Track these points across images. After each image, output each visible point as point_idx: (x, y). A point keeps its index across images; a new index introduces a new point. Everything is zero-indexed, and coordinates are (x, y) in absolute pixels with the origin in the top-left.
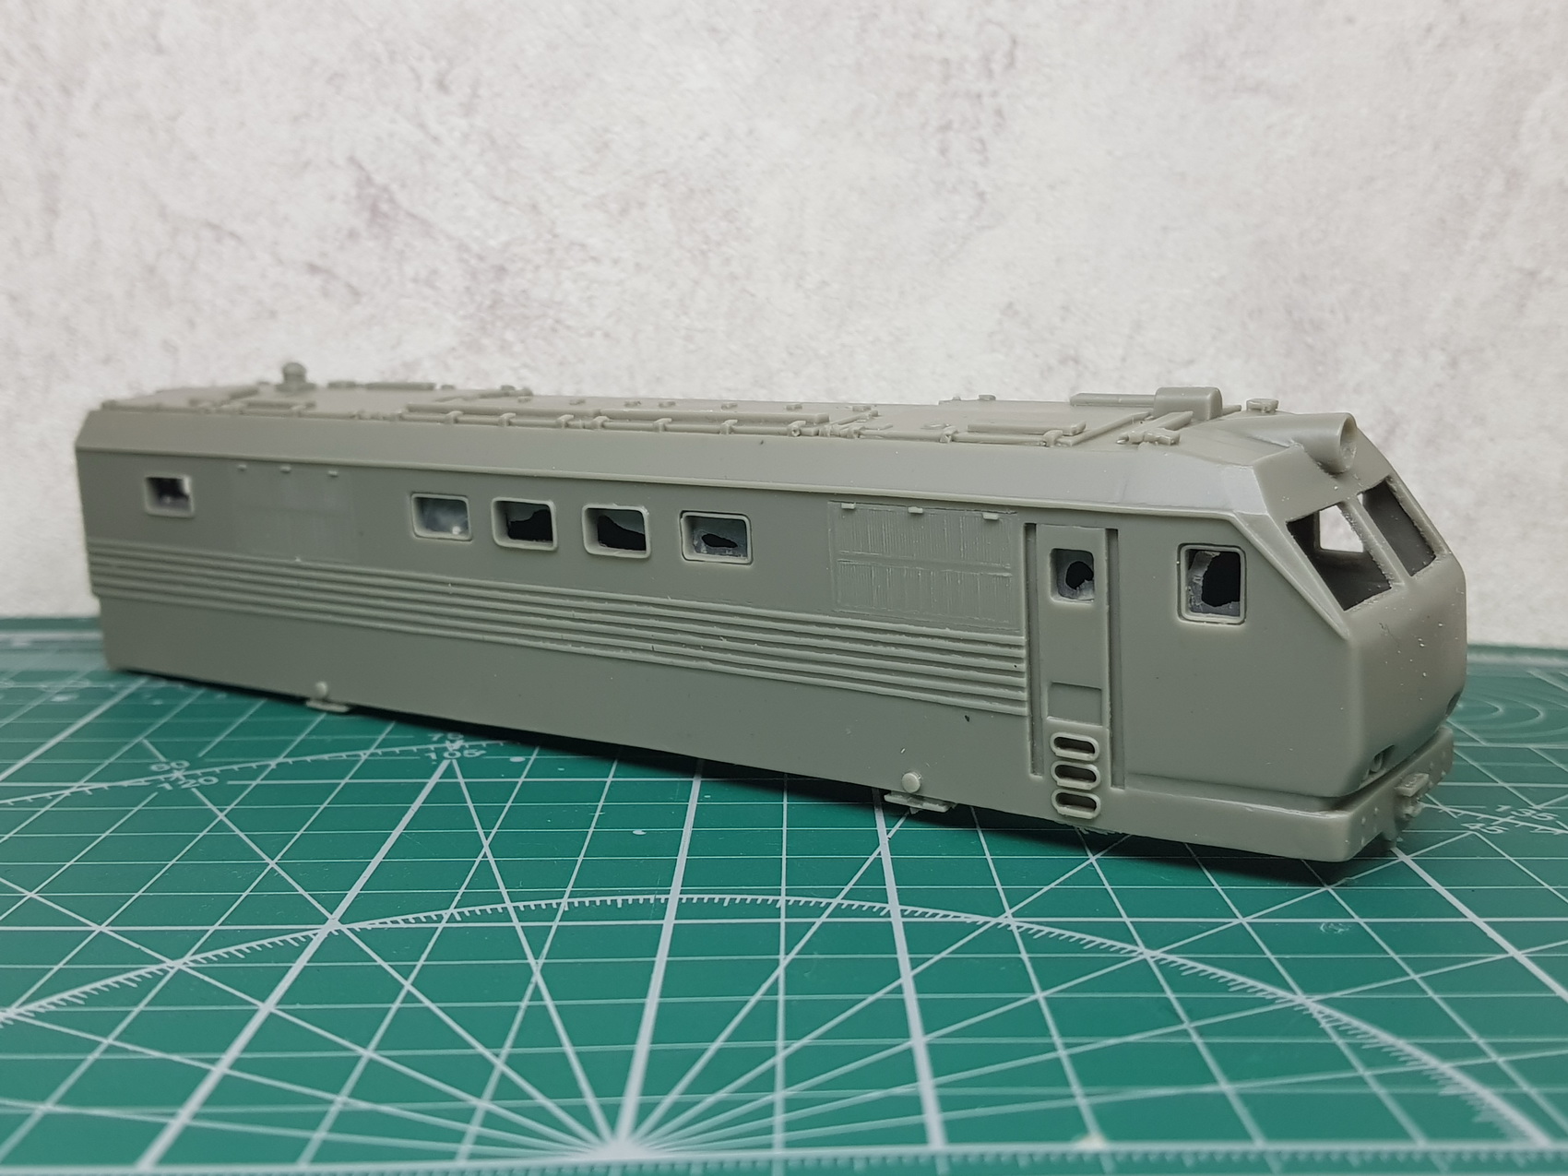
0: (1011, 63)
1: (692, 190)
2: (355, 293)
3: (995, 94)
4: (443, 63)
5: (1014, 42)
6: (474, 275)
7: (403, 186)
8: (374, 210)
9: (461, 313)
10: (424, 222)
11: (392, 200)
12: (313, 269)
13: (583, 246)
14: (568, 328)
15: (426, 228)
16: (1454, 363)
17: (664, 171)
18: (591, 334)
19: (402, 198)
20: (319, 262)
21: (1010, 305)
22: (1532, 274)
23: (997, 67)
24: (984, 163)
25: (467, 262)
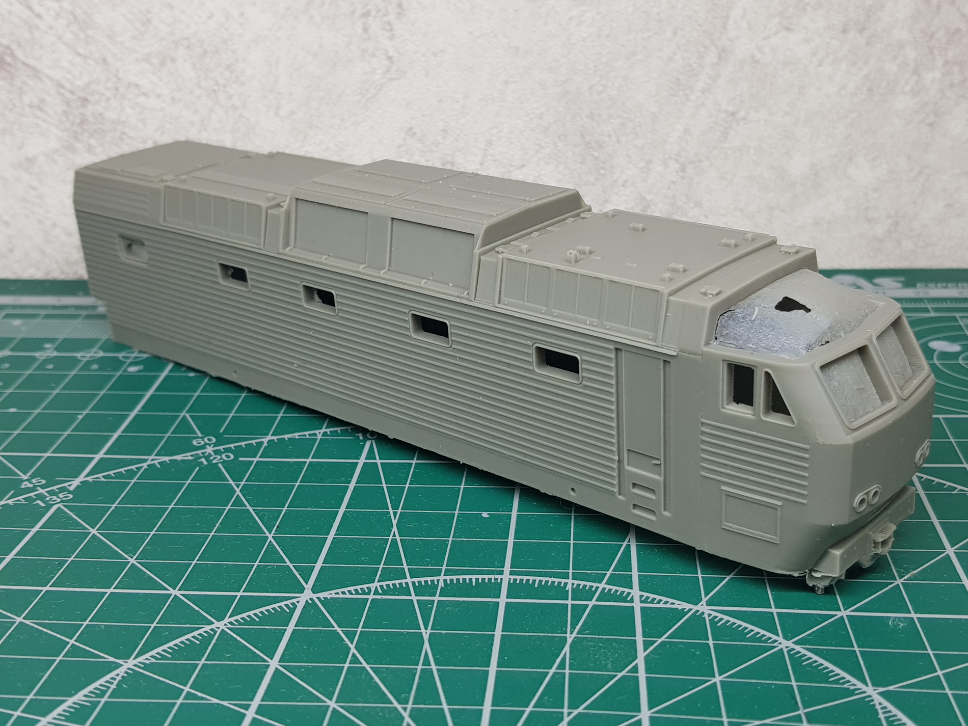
1: (205, 51)
6: (68, 103)
7: (20, 45)
9: (61, 127)
10: (34, 69)
11: (12, 55)
13: (137, 86)
15: (36, 73)
19: (19, 54)
24: (392, 38)
25: (62, 95)
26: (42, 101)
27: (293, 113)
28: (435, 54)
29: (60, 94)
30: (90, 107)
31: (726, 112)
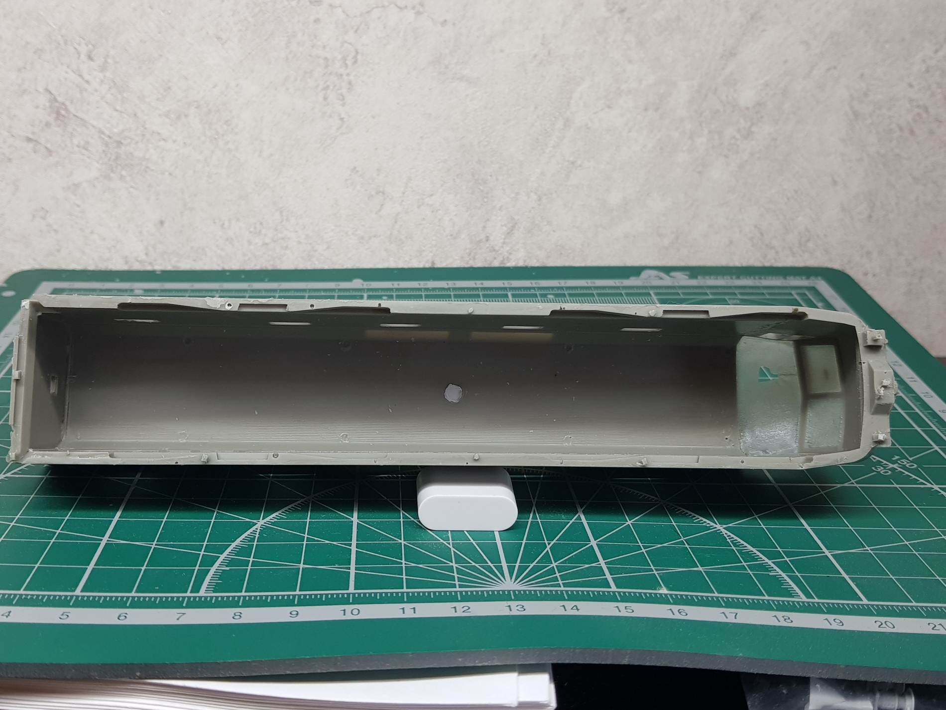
0: (355, 62)
1: (210, 111)
2: (50, 152)
3: (348, 75)
4: (90, 47)
5: (357, 52)
6: (106, 144)
7: (72, 102)
8: (58, 113)
9: (100, 162)
10: (82, 119)
11: (66, 109)
12: (29, 140)
13: (159, 133)
14: (152, 170)
15: (84, 123)
16: (540, 199)
17: (196, 101)
18: (163, 174)
19: (72, 109)
20: (31, 136)
21: (355, 168)
22: (573, 163)
23: (349, 62)
24: (343, 105)
25: (103, 139)
26: (88, 143)
27: (272, 155)
28: (373, 117)
29: (100, 138)
30: (123, 148)
31: (568, 161)
